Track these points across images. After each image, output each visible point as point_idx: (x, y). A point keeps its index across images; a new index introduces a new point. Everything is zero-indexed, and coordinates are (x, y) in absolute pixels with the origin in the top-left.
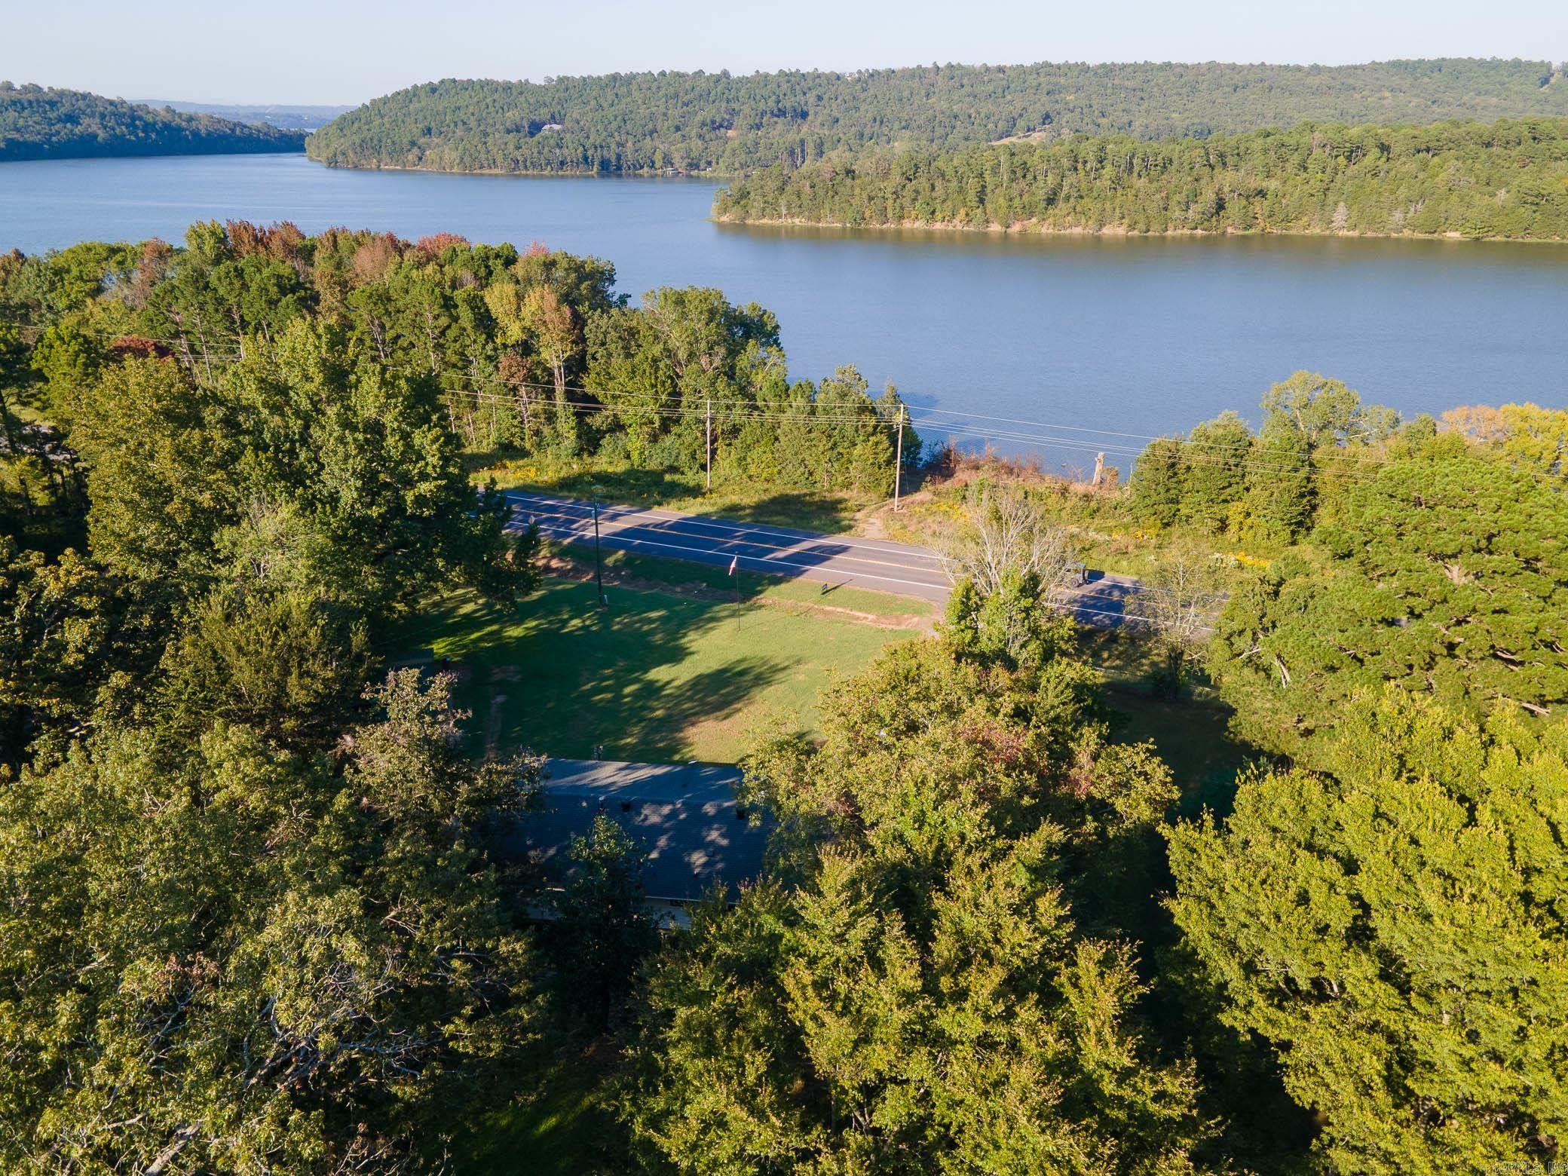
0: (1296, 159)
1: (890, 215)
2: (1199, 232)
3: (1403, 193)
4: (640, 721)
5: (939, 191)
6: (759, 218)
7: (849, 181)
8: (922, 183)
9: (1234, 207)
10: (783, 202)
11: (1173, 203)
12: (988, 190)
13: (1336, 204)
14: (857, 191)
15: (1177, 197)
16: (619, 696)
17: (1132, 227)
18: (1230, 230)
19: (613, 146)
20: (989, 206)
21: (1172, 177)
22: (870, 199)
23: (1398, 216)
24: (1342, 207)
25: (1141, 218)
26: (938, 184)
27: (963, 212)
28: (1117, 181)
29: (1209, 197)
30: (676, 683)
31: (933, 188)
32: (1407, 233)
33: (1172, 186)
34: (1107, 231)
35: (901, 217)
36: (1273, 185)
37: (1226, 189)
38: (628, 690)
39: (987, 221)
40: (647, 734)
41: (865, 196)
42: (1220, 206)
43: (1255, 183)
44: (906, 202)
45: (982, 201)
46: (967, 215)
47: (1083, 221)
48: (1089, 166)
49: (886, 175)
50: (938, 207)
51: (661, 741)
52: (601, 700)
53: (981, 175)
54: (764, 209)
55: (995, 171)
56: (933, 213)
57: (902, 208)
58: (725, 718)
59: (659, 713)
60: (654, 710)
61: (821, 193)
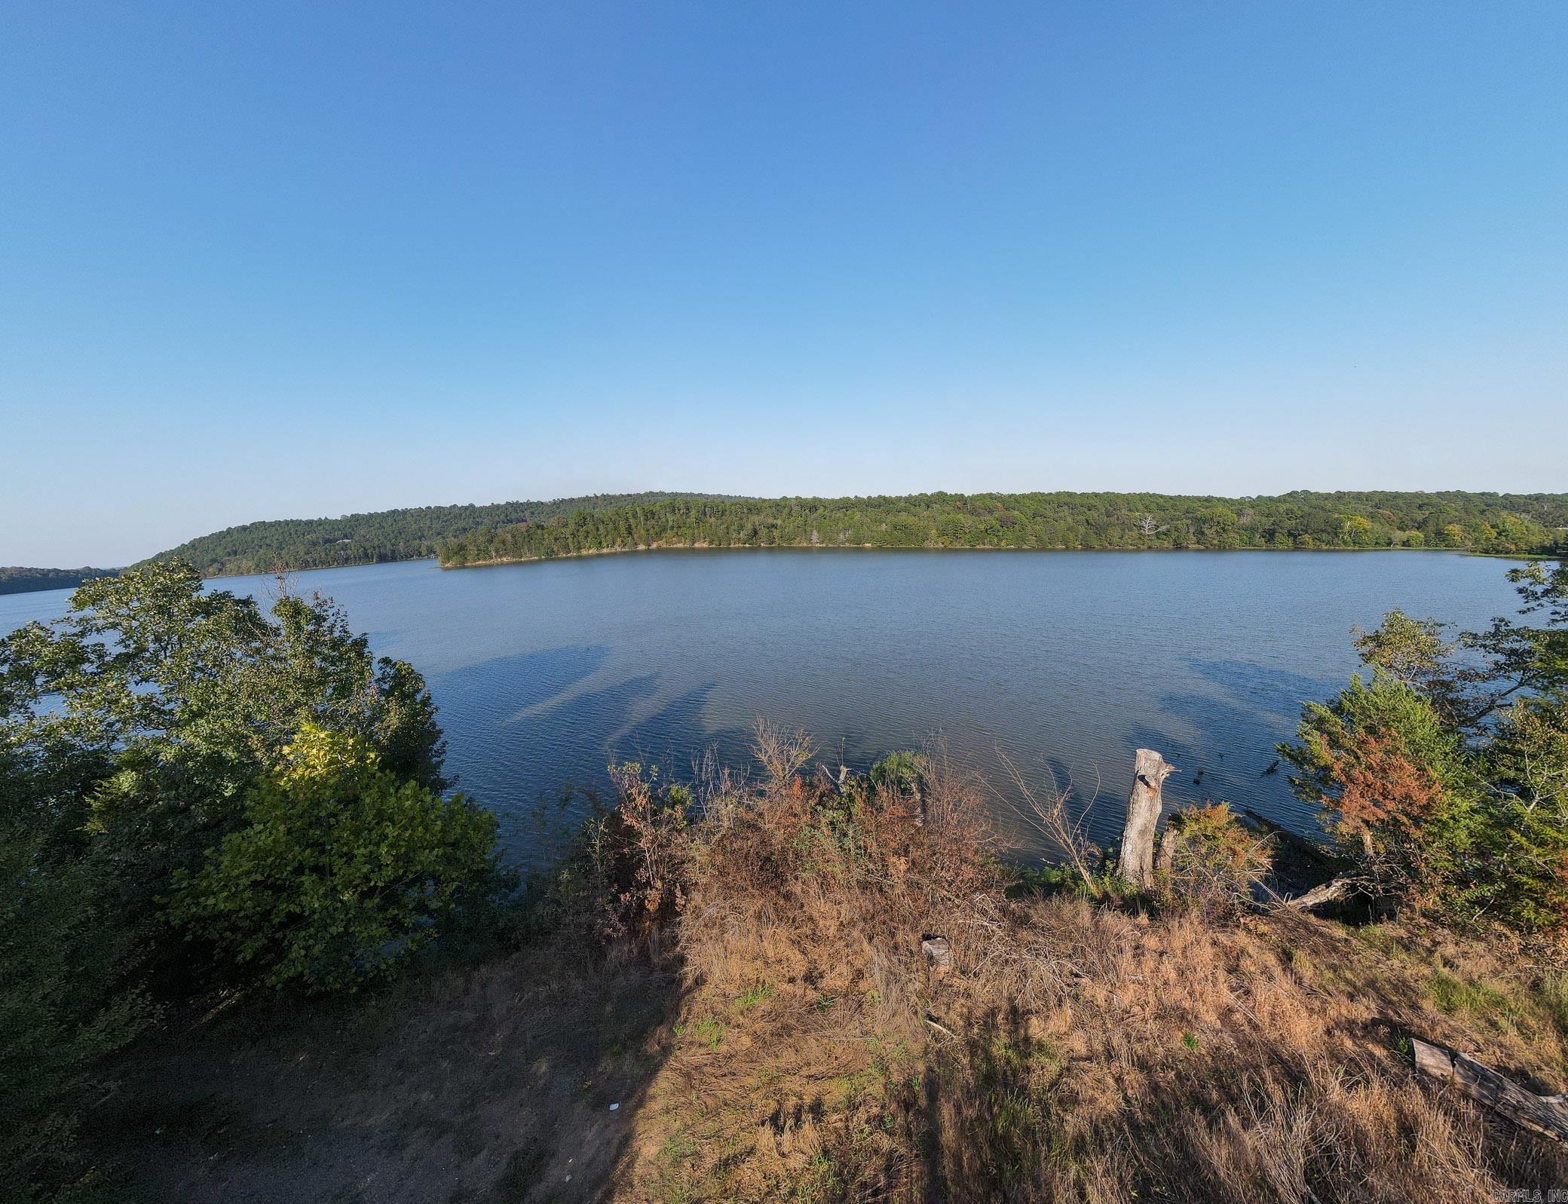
0: (786, 511)
1: (571, 548)
2: (747, 545)
3: (841, 526)
5: (602, 530)
6: (475, 561)
7: (539, 532)
8: (590, 527)
9: (763, 532)
10: (492, 548)
11: (731, 530)
12: (633, 527)
13: (811, 531)
14: (546, 536)
15: (733, 527)
17: (711, 543)
18: (762, 545)
19: (389, 546)
20: (635, 536)
21: (727, 518)
22: (556, 539)
23: (841, 536)
24: (815, 533)
25: (716, 538)
26: (601, 527)
27: (619, 540)
28: (698, 520)
29: (749, 526)
31: (598, 529)
32: (847, 545)
33: (729, 522)
34: (697, 545)
35: (579, 548)
36: (779, 522)
37: (757, 524)
39: (636, 544)
41: (551, 538)
42: (756, 533)
43: (770, 521)
44: (581, 538)
45: (630, 533)
46: (622, 541)
47: (683, 540)
48: (682, 511)
49: (566, 525)
50: (603, 539)
53: (627, 519)
54: (478, 554)
55: (635, 516)
56: (600, 543)
57: (579, 543)
61: (520, 540)
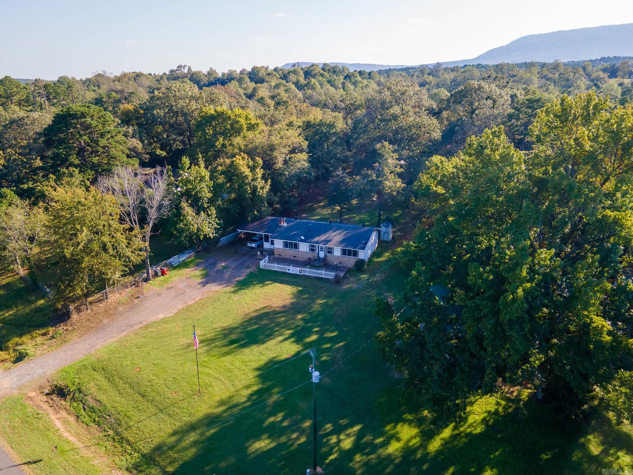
4: (311, 313)
16: (321, 333)
30: (281, 338)
38: (314, 337)
40: (310, 303)
51: (305, 299)
52: (332, 332)
58: (266, 307)
59: (300, 316)
60: (302, 319)
